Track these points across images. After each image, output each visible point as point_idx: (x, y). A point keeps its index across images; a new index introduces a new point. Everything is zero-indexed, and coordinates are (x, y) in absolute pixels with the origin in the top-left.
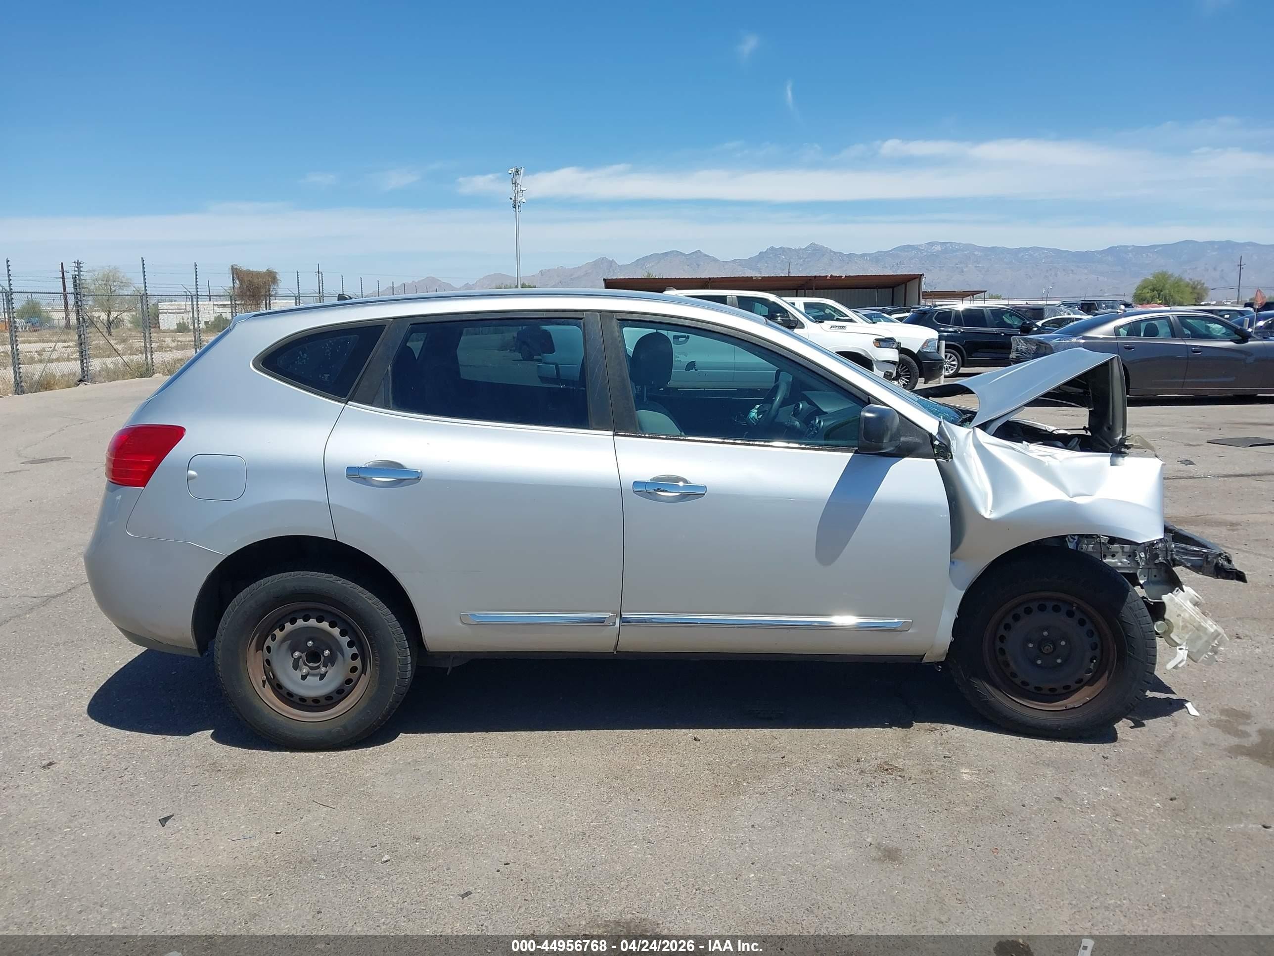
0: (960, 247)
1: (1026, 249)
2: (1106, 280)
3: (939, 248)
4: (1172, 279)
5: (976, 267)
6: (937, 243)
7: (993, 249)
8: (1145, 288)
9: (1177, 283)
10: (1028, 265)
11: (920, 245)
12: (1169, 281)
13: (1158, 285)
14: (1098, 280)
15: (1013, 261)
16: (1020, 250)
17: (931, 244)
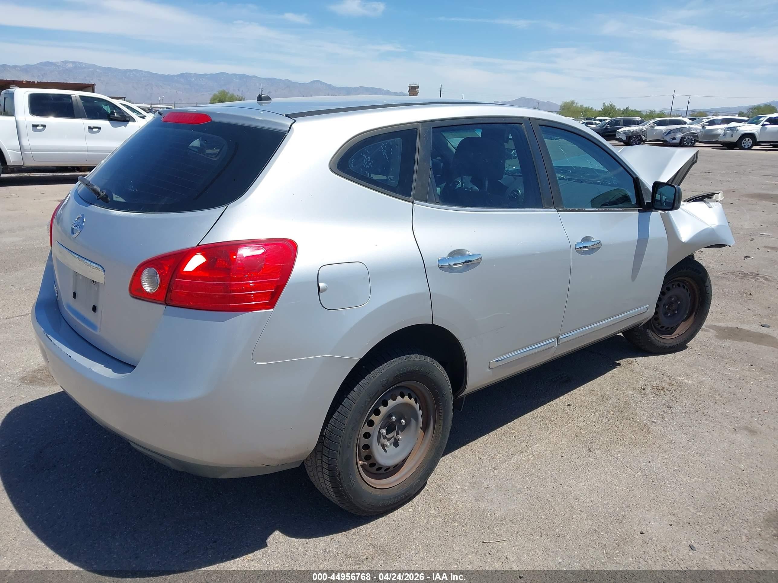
0: (86, 66)
1: (131, 71)
2: (182, 93)
3: (70, 65)
4: (229, 95)
5: (99, 80)
6: (69, 62)
7: (109, 69)
8: (215, 99)
9: (231, 97)
10: (134, 81)
11: (58, 63)
12: (227, 96)
13: (222, 98)
14: (177, 93)
15: (124, 78)
16: (127, 71)
17: (65, 62)
